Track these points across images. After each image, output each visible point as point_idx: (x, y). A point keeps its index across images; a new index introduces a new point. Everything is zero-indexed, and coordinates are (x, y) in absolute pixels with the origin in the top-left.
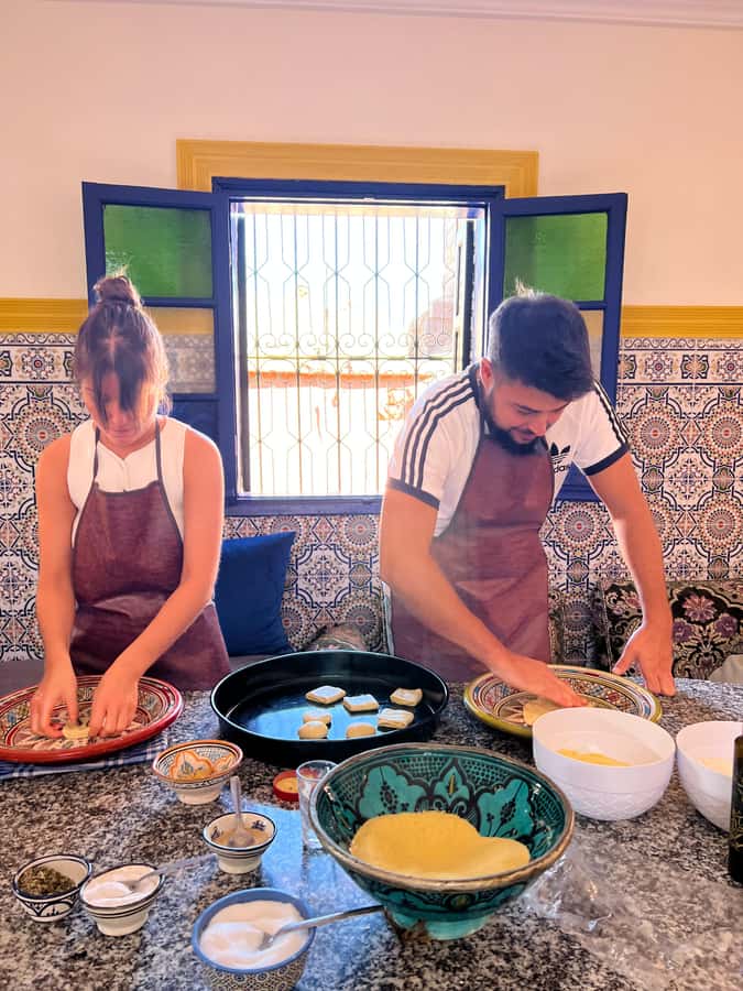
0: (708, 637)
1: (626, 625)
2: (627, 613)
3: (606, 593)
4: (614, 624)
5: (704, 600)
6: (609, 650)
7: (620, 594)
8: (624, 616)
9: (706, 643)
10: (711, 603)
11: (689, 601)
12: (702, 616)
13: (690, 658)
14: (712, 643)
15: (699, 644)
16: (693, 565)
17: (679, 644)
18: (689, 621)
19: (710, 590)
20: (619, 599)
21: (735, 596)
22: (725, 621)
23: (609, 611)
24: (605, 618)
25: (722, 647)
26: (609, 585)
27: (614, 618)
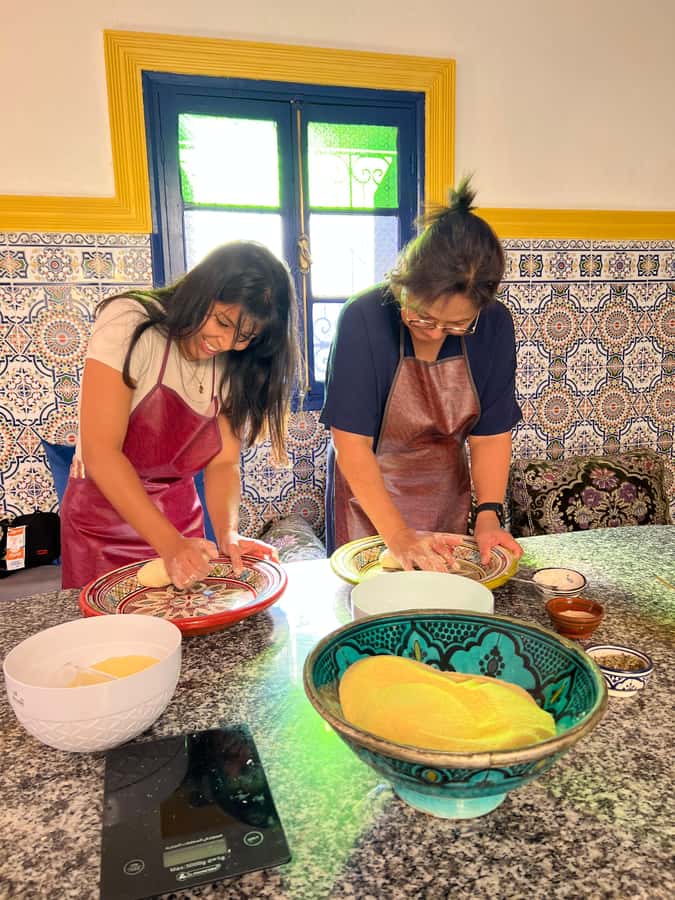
0: (614, 502)
1: (545, 498)
2: (545, 487)
3: (525, 472)
4: (534, 499)
5: (606, 471)
6: (530, 522)
7: (537, 472)
8: (543, 490)
9: (613, 507)
10: (612, 474)
11: (594, 472)
12: (607, 484)
13: (601, 521)
14: (618, 507)
15: (608, 509)
16: (591, 444)
17: (591, 509)
18: (598, 489)
19: (610, 464)
20: (537, 476)
21: (631, 467)
22: (627, 488)
23: (529, 487)
24: (526, 494)
25: (625, 511)
26: (527, 465)
27: (533, 493)
